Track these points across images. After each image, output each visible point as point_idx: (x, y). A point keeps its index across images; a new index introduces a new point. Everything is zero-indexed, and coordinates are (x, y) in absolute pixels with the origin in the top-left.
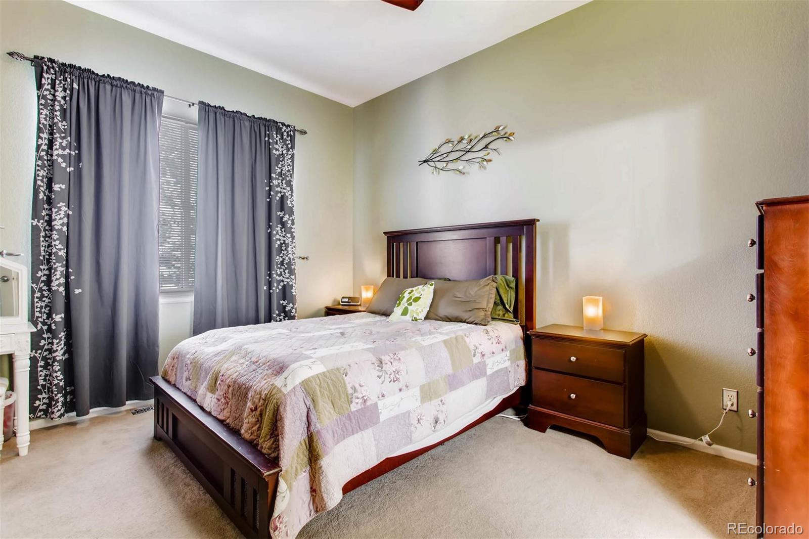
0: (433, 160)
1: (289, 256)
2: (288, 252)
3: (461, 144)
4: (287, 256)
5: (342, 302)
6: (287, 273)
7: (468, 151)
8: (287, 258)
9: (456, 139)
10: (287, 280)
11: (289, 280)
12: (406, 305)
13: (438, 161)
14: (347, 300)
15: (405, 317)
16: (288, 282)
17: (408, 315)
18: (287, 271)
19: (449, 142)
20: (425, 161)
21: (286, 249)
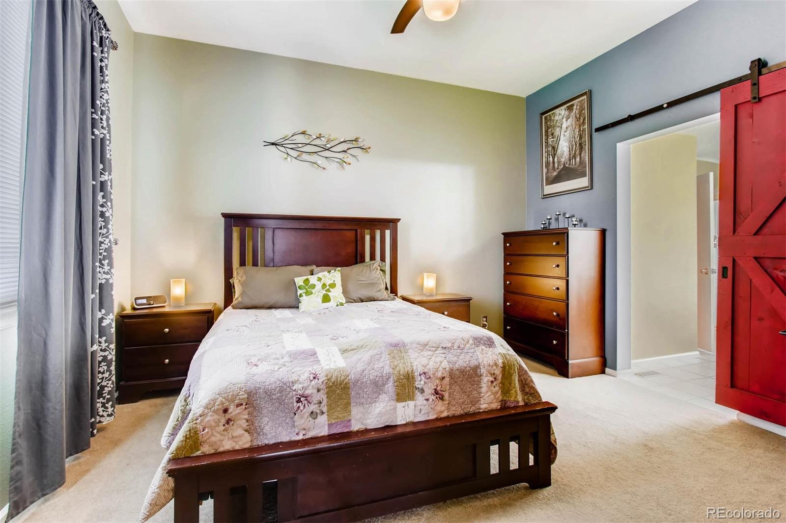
0: (284, 145)
1: (109, 237)
2: (108, 232)
3: (318, 139)
4: (107, 237)
5: (137, 305)
6: (106, 265)
7: (327, 149)
8: (107, 240)
9: (314, 134)
10: (105, 276)
11: (108, 276)
12: (325, 292)
13: (291, 149)
14: (144, 301)
15: (328, 303)
16: (107, 280)
17: (332, 301)
18: (107, 261)
19: (303, 133)
20: (273, 144)
21: (105, 227)
